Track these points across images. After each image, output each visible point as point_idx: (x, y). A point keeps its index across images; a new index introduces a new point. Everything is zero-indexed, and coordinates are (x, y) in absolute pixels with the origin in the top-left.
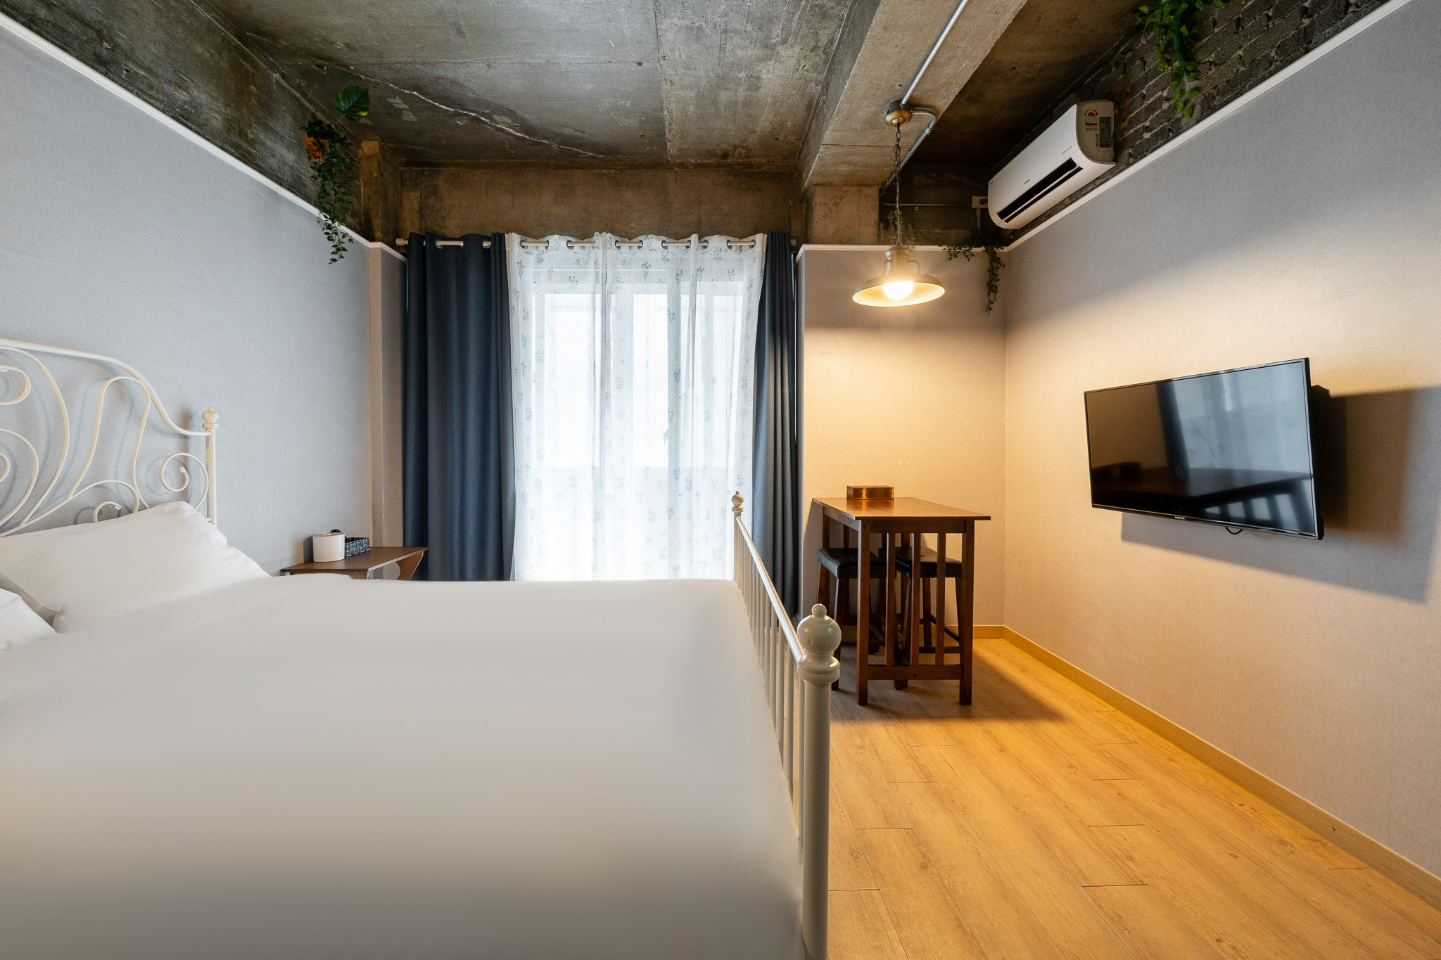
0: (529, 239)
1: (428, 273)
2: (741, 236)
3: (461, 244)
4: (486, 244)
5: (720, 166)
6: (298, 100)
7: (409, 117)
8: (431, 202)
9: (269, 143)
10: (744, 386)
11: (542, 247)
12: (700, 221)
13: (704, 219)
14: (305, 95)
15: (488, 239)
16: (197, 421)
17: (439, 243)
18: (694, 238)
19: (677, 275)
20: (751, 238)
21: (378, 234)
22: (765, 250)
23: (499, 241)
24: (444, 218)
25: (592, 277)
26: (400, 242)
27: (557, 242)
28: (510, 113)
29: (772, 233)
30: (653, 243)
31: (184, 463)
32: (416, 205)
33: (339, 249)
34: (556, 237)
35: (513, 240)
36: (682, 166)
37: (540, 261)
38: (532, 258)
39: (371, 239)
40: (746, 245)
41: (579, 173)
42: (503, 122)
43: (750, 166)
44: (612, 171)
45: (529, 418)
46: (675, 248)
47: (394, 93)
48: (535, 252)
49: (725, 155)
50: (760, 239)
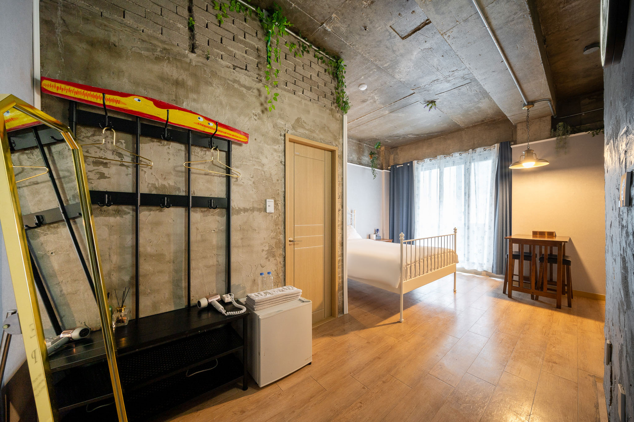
0: (420, 161)
1: (395, 174)
2: (490, 145)
3: (403, 165)
4: (408, 164)
5: (482, 124)
6: (369, 147)
7: (390, 141)
8: (396, 156)
9: (364, 158)
10: (491, 196)
11: (423, 162)
12: (474, 144)
13: (476, 143)
14: (370, 145)
15: (409, 163)
16: (353, 212)
17: (398, 166)
18: (471, 150)
19: (466, 162)
20: (494, 145)
21: (384, 168)
22: (498, 149)
23: (411, 163)
24: (399, 160)
25: (437, 167)
26: (389, 168)
27: (427, 160)
28: (411, 134)
29: (501, 143)
30: (457, 155)
31: (351, 219)
32: (393, 158)
33: (375, 176)
34: (426, 159)
35: (415, 162)
36: (468, 128)
37: (423, 166)
38: (421, 166)
39: (382, 169)
40: (492, 148)
41: (434, 139)
42: (410, 136)
43: (495, 120)
44: (444, 136)
45: (419, 209)
46: (464, 155)
47: (386, 139)
48: (421, 164)
49: (483, 121)
50: (497, 146)
